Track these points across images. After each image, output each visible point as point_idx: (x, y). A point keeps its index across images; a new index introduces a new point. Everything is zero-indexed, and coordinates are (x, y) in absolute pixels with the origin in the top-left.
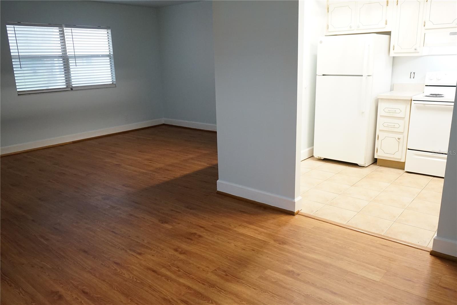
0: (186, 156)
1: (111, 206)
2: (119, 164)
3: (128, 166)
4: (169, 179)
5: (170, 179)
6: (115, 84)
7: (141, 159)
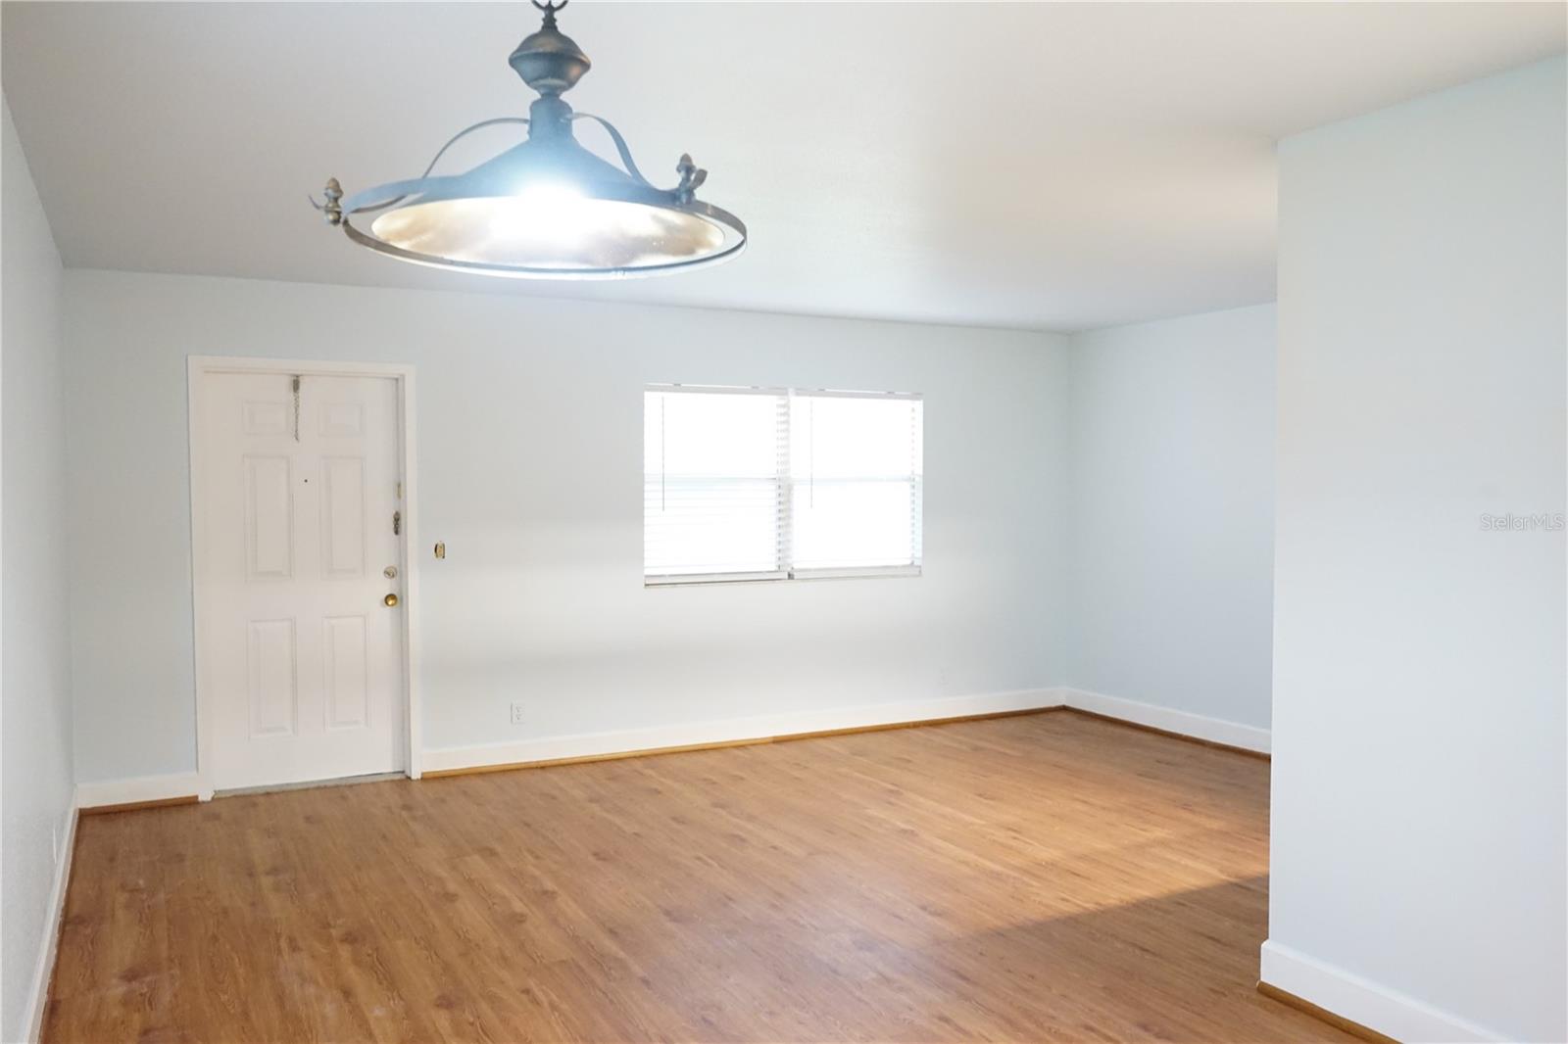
0: (1142, 830)
1: (880, 974)
2: (912, 831)
3: (939, 843)
4: (1081, 910)
5: (1085, 908)
6: (920, 567)
7: (983, 822)
